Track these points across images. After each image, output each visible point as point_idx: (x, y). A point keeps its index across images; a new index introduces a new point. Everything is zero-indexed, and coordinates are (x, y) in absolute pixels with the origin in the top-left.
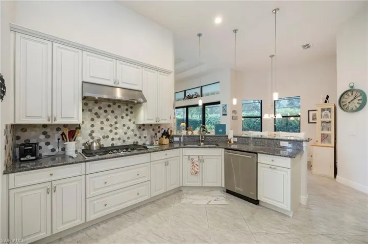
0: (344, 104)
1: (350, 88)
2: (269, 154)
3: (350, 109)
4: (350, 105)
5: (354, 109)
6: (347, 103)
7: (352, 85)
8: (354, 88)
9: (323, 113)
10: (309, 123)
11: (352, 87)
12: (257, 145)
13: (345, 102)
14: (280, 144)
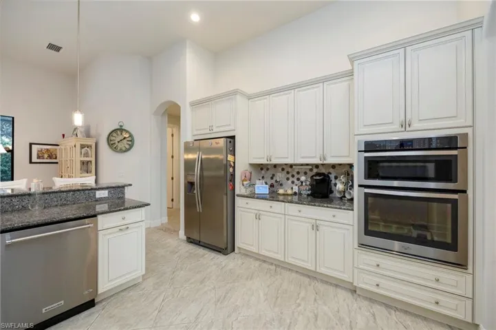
0: (112, 142)
1: (119, 127)
2: (120, 210)
3: (119, 149)
4: (119, 145)
5: (124, 149)
6: (116, 142)
7: (121, 124)
8: (123, 128)
9: (83, 150)
10: (31, 162)
11: (121, 126)
12: (50, 207)
13: (114, 140)
14: (95, 195)
